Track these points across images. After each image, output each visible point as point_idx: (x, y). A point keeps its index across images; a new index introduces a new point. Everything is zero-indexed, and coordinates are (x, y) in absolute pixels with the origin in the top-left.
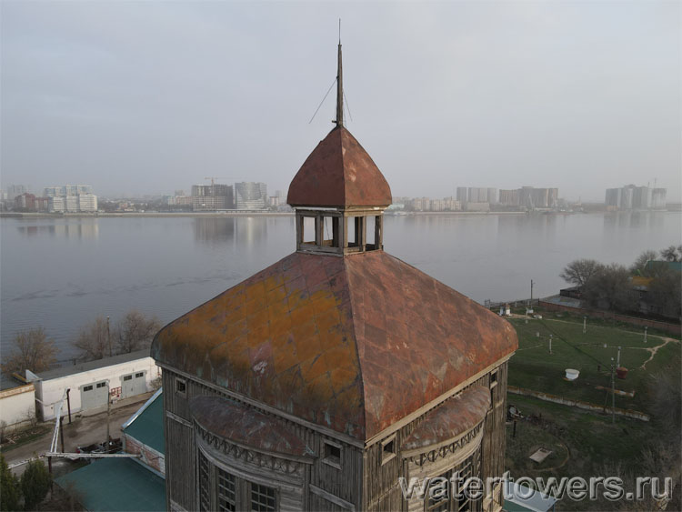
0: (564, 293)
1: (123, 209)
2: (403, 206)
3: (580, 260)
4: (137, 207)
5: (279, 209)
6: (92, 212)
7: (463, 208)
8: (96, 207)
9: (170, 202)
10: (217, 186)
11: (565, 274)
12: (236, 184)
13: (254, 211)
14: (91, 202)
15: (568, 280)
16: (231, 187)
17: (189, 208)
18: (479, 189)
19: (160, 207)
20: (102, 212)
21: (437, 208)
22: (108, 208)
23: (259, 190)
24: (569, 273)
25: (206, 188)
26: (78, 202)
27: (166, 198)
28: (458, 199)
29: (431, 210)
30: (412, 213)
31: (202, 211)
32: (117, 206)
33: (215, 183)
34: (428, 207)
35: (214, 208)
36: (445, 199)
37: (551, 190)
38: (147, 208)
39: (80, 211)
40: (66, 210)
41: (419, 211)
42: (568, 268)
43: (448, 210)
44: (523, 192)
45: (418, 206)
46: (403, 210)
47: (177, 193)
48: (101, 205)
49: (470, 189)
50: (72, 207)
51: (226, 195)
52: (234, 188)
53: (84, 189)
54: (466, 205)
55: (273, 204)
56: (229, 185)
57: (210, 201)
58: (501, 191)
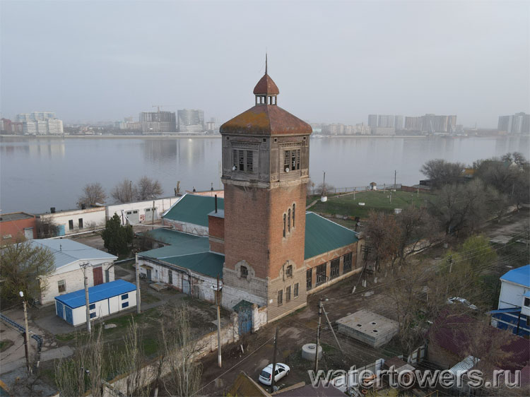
0: (422, 183)
1: (84, 132)
2: (320, 130)
3: (434, 160)
4: (96, 130)
5: (214, 132)
6: (59, 134)
7: (372, 132)
8: (62, 130)
9: (122, 127)
10: (162, 113)
11: (423, 170)
12: (179, 111)
13: (194, 134)
14: (58, 126)
15: (425, 174)
16: (174, 114)
17: (139, 131)
18: (388, 116)
19: (113, 131)
20: (67, 135)
21: (350, 132)
22: (72, 131)
23: (197, 117)
24: (426, 169)
25: (153, 114)
26: (47, 126)
27: (118, 123)
28: (369, 125)
29: (344, 134)
30: (328, 136)
31: (151, 134)
32: (78, 130)
33: (161, 110)
34: (342, 131)
35: (160, 132)
36: (357, 125)
37: (450, 117)
38: (104, 131)
39: (49, 134)
40: (38, 133)
41: (333, 134)
42: (425, 165)
43: (360, 134)
44: (426, 119)
45: (333, 130)
46: (320, 134)
47: (126, 120)
48: (66, 129)
49: (380, 116)
50: (43, 131)
51: (170, 120)
52: (176, 115)
53: (49, 116)
54: (375, 130)
55: (210, 128)
56: (172, 112)
57: (157, 126)
58: (406, 118)
